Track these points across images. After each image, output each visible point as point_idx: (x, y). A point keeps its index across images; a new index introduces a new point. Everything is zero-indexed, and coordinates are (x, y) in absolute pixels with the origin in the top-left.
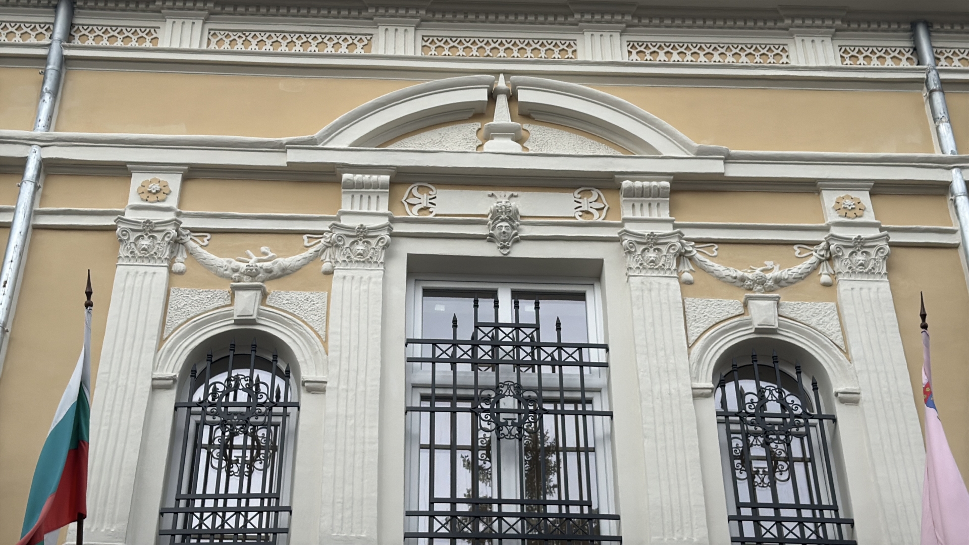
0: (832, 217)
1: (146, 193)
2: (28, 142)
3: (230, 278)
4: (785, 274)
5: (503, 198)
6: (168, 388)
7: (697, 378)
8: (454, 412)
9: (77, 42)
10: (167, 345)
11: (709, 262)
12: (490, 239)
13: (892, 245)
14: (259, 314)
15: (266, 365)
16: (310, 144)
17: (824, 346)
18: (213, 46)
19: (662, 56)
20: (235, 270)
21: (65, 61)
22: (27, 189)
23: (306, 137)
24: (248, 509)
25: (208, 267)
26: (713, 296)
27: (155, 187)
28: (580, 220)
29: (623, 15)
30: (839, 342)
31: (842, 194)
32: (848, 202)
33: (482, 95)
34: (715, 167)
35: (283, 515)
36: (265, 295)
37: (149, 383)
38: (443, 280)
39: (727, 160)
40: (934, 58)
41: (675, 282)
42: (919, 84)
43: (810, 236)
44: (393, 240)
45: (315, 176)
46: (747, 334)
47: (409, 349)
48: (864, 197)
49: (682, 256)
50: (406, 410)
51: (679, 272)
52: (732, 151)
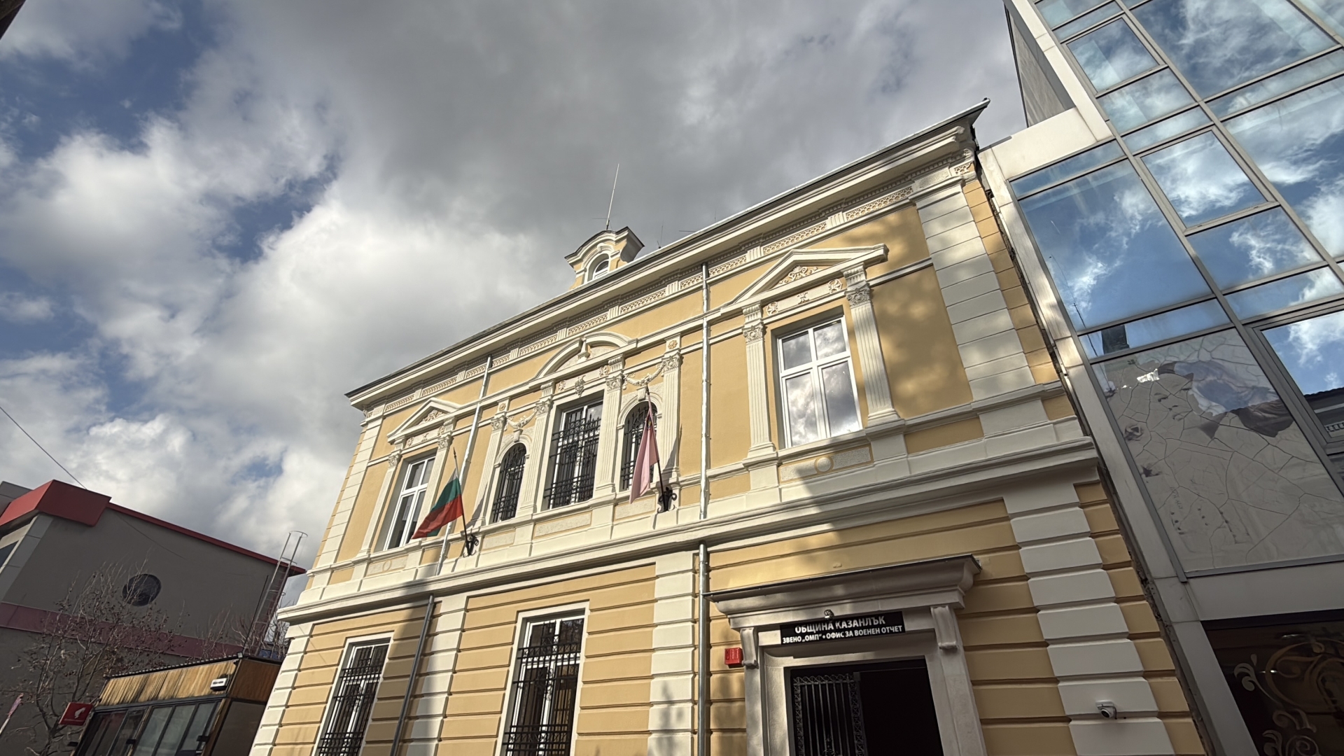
0: (667, 350)
1: (500, 408)
2: (476, 403)
3: (515, 428)
4: (651, 377)
5: (581, 378)
7: (620, 424)
9: (493, 366)
10: (499, 455)
11: (629, 380)
12: (579, 392)
14: (520, 438)
16: (534, 379)
17: (659, 399)
18: (520, 355)
19: (630, 309)
20: (517, 426)
21: (489, 374)
22: (476, 417)
23: (533, 377)
25: (510, 427)
26: (629, 393)
27: (502, 406)
28: (601, 377)
29: (618, 300)
30: (662, 395)
31: (671, 340)
32: (672, 343)
38: (571, 409)
39: (638, 341)
40: (708, 275)
41: (619, 391)
42: (701, 288)
43: (660, 360)
44: (552, 402)
45: (536, 389)
46: (637, 402)
47: (556, 436)
48: (678, 339)
49: (623, 381)
50: (550, 457)
51: (621, 387)
52: (639, 338)
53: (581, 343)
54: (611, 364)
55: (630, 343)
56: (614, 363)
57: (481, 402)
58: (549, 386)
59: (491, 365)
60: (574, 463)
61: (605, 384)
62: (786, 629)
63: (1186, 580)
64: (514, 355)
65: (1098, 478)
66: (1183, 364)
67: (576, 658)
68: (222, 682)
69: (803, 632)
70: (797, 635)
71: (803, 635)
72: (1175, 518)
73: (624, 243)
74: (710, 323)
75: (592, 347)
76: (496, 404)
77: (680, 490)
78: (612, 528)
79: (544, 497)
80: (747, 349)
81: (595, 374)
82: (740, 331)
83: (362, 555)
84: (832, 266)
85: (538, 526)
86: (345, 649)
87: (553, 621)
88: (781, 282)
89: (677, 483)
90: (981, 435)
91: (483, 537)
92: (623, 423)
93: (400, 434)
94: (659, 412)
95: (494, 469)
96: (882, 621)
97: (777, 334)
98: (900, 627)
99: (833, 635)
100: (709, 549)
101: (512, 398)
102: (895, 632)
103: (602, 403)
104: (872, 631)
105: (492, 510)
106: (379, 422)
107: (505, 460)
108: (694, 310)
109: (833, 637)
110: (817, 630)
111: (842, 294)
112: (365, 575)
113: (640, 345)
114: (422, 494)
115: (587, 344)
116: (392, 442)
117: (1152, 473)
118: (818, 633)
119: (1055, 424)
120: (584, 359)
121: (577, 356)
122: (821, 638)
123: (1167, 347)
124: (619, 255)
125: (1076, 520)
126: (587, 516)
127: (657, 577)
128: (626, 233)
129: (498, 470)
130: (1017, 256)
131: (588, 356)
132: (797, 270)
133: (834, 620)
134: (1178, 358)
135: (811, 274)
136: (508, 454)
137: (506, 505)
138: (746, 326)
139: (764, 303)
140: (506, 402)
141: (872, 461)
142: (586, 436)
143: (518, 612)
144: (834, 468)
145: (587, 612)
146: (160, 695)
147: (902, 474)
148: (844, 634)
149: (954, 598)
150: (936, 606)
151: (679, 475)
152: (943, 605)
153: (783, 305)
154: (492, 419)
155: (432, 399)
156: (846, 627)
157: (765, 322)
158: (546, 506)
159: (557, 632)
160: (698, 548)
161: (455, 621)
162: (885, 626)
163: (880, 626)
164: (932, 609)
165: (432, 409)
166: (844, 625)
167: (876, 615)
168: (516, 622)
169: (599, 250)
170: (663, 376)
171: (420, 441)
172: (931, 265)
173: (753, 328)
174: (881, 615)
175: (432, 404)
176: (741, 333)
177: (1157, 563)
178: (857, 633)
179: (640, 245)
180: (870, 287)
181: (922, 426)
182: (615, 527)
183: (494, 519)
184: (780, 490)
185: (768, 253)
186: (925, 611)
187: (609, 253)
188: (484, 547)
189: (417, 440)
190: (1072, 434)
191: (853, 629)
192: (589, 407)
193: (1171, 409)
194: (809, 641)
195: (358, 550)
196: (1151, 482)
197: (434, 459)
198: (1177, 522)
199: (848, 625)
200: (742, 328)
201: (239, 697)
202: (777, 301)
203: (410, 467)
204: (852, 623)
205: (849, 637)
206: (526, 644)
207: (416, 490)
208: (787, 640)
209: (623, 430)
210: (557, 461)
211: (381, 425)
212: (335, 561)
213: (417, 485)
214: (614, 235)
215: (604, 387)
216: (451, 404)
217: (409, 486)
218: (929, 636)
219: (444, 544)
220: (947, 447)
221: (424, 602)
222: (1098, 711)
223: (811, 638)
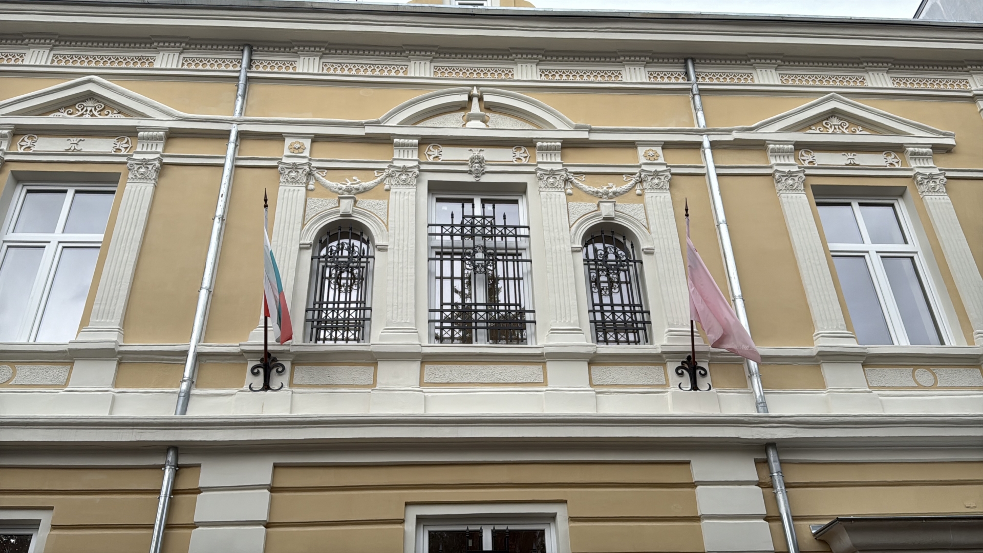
0: (643, 160)
1: (292, 148)
2: (231, 122)
3: (337, 192)
4: (618, 189)
5: (476, 151)
6: (308, 248)
7: (574, 243)
8: (452, 260)
9: (254, 69)
10: (306, 227)
11: (580, 184)
12: (470, 172)
13: (672, 174)
14: (353, 211)
15: (357, 237)
16: (377, 124)
17: (637, 226)
18: (325, 72)
19: (557, 77)
20: (340, 189)
21: (248, 79)
22: (231, 146)
23: (375, 120)
24: (350, 309)
25: (327, 187)
26: (582, 201)
27: (297, 146)
28: (516, 163)
29: (538, 55)
30: (645, 224)
31: (648, 148)
32: (651, 152)
33: (465, 98)
34: (584, 135)
35: (368, 312)
36: (355, 202)
37: (298, 246)
39: (591, 130)
41: (563, 194)
42: (690, 91)
43: (632, 170)
44: (421, 173)
45: (382, 141)
46: (600, 220)
47: (431, 230)
48: (658, 149)
49: (566, 181)
50: (428, 259)
51: (566, 189)
52: (593, 127)
53: (470, 98)
54: (541, 149)
55: (578, 128)
56: (547, 149)
57: (240, 122)
58: (411, 145)
59: (252, 65)
61: (536, 176)
64: (308, 67)
74: (716, 146)
75: (493, 110)
76: (278, 137)
77: (710, 364)
78: (595, 396)
79: (430, 321)
81: (506, 155)
82: (768, 171)
84: (886, 134)
85: (430, 367)
87: (473, 528)
88: (814, 128)
89: (706, 354)
92: (580, 244)
94: (644, 245)
100: (781, 457)
101: (318, 138)
105: (306, 321)
108: (678, 118)
111: (907, 173)
113: (595, 137)
115: (481, 102)
120: (479, 123)
121: (463, 115)
127: (696, 484)
129: (309, 255)
131: (489, 122)
132: (835, 121)
135: (854, 133)
136: (329, 229)
138: (777, 169)
139: (798, 147)
140: (305, 142)
143: (409, 504)
144: (938, 385)
153: (822, 158)
154: (274, 160)
155: (94, 78)
157: (804, 171)
159: (488, 547)
160: (765, 453)
165: (94, 96)
171: (60, 149)
173: (789, 174)
175: (94, 88)
176: (769, 175)
180: (945, 178)
189: (51, 144)
192: (484, 201)
200: (771, 168)
202: (812, 151)
203: (21, 190)
207: (52, 240)
215: (527, 179)
216: (154, 104)
219: (189, 358)
221: (159, 461)
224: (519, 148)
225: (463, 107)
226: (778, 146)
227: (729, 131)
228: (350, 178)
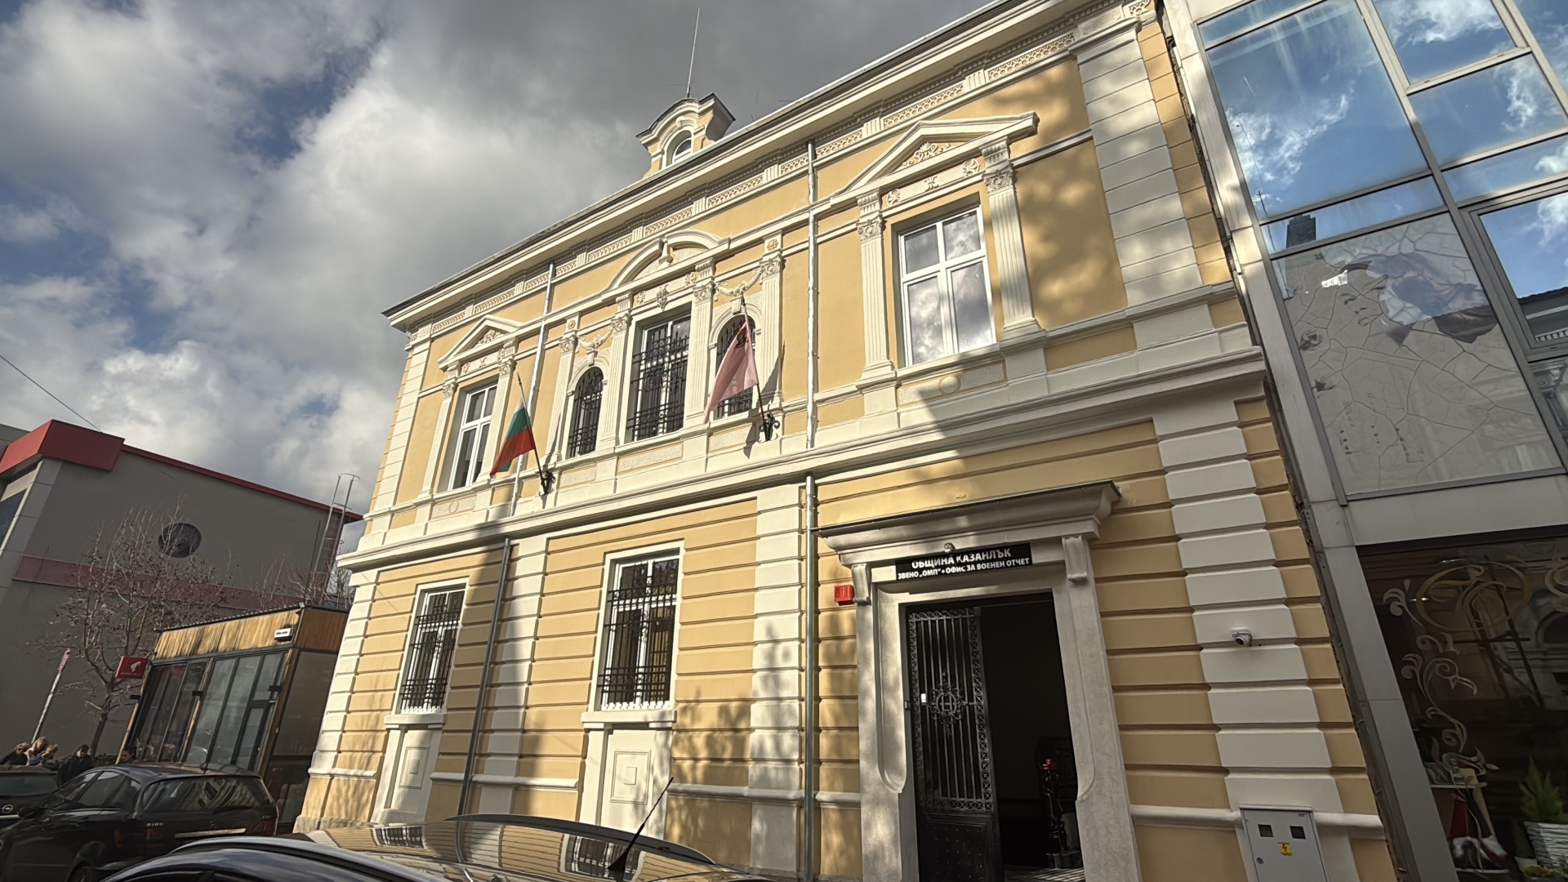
0: (765, 252)
1: (568, 326)
2: (541, 321)
3: (589, 350)
4: (747, 284)
5: (664, 287)
7: (712, 342)
9: (556, 276)
10: (572, 381)
11: (721, 290)
12: (661, 305)
14: (595, 361)
16: (607, 291)
17: (757, 312)
19: (719, 201)
20: (590, 347)
21: (553, 285)
22: (541, 337)
23: (606, 288)
25: (583, 349)
26: (721, 305)
27: (571, 323)
28: (687, 286)
29: (704, 190)
30: (761, 308)
31: (770, 239)
32: (772, 242)
34: (725, 247)
38: (653, 325)
39: (730, 241)
40: (815, 156)
41: (709, 303)
42: (806, 172)
43: (757, 264)
44: (631, 319)
45: (610, 302)
46: (731, 316)
47: (637, 358)
48: (778, 238)
49: (713, 291)
50: (632, 383)
51: (712, 298)
52: (731, 238)
53: (662, 245)
54: (699, 270)
55: (721, 243)
56: (703, 268)
57: (545, 319)
58: (626, 299)
59: (554, 275)
60: (659, 389)
61: (693, 295)
62: (903, 564)
63: (1346, 503)
64: (581, 261)
65: (1262, 393)
66: (1380, 258)
67: (671, 600)
68: (286, 632)
69: (921, 567)
70: (914, 570)
71: (920, 570)
72: (1343, 436)
73: (709, 116)
74: (818, 217)
75: (675, 249)
76: (563, 321)
77: (784, 417)
78: (707, 460)
79: (627, 428)
80: (863, 249)
81: (680, 283)
82: (854, 226)
83: (425, 496)
84: (967, 142)
85: (622, 460)
86: (417, 596)
87: (644, 562)
88: (904, 163)
89: (780, 409)
90: (1135, 347)
91: (560, 474)
92: (715, 341)
93: (453, 359)
94: (758, 326)
95: (567, 397)
96: (1007, 553)
97: (898, 229)
98: (1027, 559)
99: (954, 570)
100: (817, 482)
101: (582, 313)
102: (1022, 565)
103: (689, 318)
104: (996, 565)
105: (569, 444)
106: (427, 345)
107: (579, 387)
108: (797, 201)
109: (954, 572)
110: (936, 564)
111: (979, 178)
112: (430, 518)
113: (734, 245)
114: (486, 428)
115: (669, 246)
116: (445, 369)
117: (1326, 386)
118: (937, 567)
119: (1220, 332)
120: (666, 264)
121: (657, 261)
122: (940, 573)
123: (1364, 237)
124: (704, 132)
125: (1233, 440)
126: (678, 447)
127: (760, 513)
128: (712, 102)
129: (572, 399)
130: (1197, 125)
131: (671, 261)
132: (924, 148)
133: (955, 553)
134: (1374, 250)
135: (942, 152)
136: (582, 379)
137: (584, 438)
138: (861, 221)
139: (884, 191)
140: (576, 319)
141: (1006, 379)
142: (673, 358)
143: (605, 553)
144: (961, 389)
145: (682, 552)
146: (220, 647)
147: (1040, 394)
148: (966, 568)
149: (1089, 527)
150: (1067, 537)
151: (782, 400)
152: (1076, 536)
153: (906, 193)
154: (560, 339)
155: (487, 316)
156: (968, 561)
157: (884, 214)
158: (630, 437)
159: (650, 573)
160: (805, 481)
161: (537, 564)
162: (1010, 559)
163: (1005, 559)
164: (1063, 540)
165: (488, 328)
166: (966, 559)
167: (1002, 548)
168: (604, 564)
169: (679, 126)
170: (761, 284)
171: (477, 367)
172: (1091, 138)
173: (870, 222)
174: (1007, 547)
175: (487, 323)
176: (856, 229)
177: (1317, 484)
178: (979, 567)
179: (731, 119)
180: (1014, 168)
181: (1064, 338)
182: (709, 459)
183: (571, 454)
184: (899, 414)
185: (890, 126)
186: (1056, 542)
187: (692, 130)
188: (562, 485)
189: (475, 365)
190: (1239, 343)
191: (975, 563)
192: (675, 323)
193: (1357, 312)
194: (927, 576)
195: (419, 492)
196: (1322, 398)
197: (495, 388)
198: (1345, 440)
199: (970, 558)
200: (857, 222)
201: (307, 646)
202: (900, 188)
203: (469, 397)
204: (975, 557)
205: (971, 571)
206: (617, 586)
207: (478, 424)
208: (903, 576)
209: (716, 349)
210: (640, 388)
211: (429, 349)
212: (394, 504)
213: (479, 418)
214: (697, 105)
215: (691, 298)
216: (511, 323)
217: (470, 419)
218: (1059, 568)
219: (516, 482)
220: (1093, 362)
221: (500, 545)
222: (1232, 639)
223: (929, 573)
224: (689, 273)
225: (656, 256)
226: (864, 199)
227: (828, 199)
228: (596, 336)
